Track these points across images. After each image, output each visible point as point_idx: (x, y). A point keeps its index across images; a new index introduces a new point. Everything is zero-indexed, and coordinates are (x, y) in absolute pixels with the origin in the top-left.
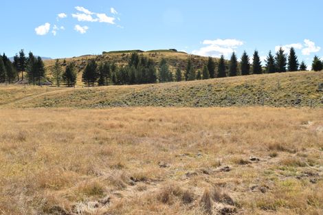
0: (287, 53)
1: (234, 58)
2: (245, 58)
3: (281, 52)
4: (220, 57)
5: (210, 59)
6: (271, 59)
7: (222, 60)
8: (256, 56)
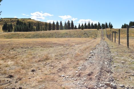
0: (70, 22)
1: (54, 23)
2: (57, 23)
3: (69, 21)
4: (49, 23)
5: (46, 23)
6: (66, 24)
7: (50, 23)
8: (61, 23)
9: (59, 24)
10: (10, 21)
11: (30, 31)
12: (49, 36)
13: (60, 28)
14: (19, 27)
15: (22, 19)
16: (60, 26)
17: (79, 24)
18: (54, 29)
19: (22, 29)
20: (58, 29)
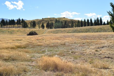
2: (88, 20)
3: (98, 18)
5: (78, 21)
6: (95, 21)
9: (90, 21)
10: (50, 20)
11: (67, 28)
12: (86, 31)
13: (90, 24)
14: (58, 25)
15: (58, 18)
16: (90, 23)
17: (108, 20)
18: (85, 26)
19: (60, 26)
20: (88, 25)
